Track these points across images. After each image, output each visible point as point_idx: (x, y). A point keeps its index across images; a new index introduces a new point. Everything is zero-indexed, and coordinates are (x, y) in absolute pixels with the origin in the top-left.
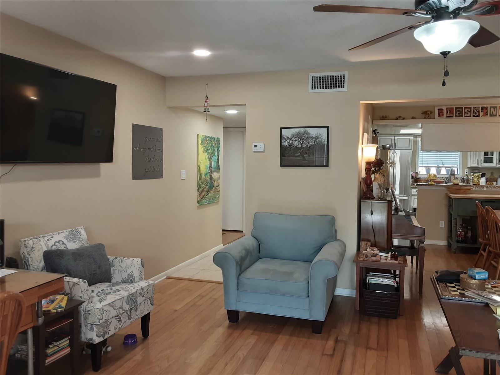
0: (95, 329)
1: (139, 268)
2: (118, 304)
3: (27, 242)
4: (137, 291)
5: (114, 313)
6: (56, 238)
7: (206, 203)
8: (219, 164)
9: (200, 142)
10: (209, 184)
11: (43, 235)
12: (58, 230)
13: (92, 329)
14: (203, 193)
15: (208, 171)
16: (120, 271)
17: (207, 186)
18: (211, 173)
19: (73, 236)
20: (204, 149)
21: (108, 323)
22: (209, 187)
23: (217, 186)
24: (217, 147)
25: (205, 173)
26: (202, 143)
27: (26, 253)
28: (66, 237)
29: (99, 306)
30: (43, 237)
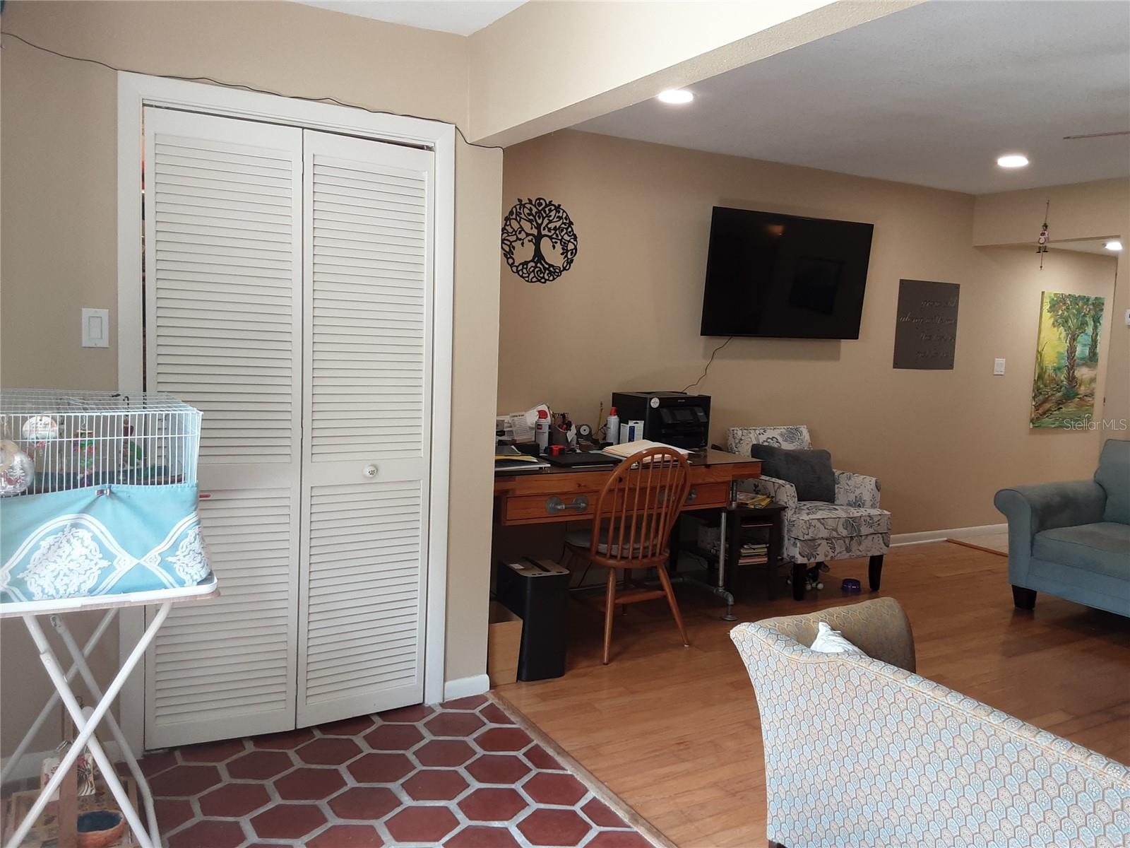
0: (798, 545)
1: (872, 490)
2: (831, 523)
3: (735, 431)
4: (861, 517)
5: (824, 533)
6: (770, 433)
7: (1053, 426)
8: (1098, 350)
9: (1047, 306)
10: (1063, 388)
11: (754, 428)
12: (774, 425)
13: (795, 545)
14: (1044, 405)
15: (1065, 362)
16: (846, 491)
17: (1059, 392)
18: (1071, 368)
19: (792, 435)
20: (1057, 321)
21: (817, 544)
22: (1064, 395)
23: (1086, 396)
24: (1093, 317)
25: (1054, 367)
26: (1053, 308)
27: (734, 445)
28: (782, 435)
29: (806, 518)
30: (755, 430)
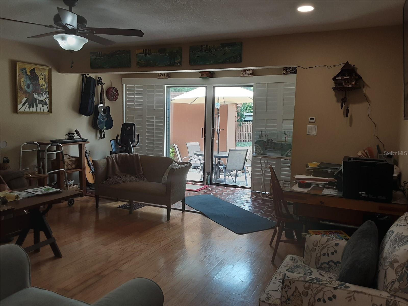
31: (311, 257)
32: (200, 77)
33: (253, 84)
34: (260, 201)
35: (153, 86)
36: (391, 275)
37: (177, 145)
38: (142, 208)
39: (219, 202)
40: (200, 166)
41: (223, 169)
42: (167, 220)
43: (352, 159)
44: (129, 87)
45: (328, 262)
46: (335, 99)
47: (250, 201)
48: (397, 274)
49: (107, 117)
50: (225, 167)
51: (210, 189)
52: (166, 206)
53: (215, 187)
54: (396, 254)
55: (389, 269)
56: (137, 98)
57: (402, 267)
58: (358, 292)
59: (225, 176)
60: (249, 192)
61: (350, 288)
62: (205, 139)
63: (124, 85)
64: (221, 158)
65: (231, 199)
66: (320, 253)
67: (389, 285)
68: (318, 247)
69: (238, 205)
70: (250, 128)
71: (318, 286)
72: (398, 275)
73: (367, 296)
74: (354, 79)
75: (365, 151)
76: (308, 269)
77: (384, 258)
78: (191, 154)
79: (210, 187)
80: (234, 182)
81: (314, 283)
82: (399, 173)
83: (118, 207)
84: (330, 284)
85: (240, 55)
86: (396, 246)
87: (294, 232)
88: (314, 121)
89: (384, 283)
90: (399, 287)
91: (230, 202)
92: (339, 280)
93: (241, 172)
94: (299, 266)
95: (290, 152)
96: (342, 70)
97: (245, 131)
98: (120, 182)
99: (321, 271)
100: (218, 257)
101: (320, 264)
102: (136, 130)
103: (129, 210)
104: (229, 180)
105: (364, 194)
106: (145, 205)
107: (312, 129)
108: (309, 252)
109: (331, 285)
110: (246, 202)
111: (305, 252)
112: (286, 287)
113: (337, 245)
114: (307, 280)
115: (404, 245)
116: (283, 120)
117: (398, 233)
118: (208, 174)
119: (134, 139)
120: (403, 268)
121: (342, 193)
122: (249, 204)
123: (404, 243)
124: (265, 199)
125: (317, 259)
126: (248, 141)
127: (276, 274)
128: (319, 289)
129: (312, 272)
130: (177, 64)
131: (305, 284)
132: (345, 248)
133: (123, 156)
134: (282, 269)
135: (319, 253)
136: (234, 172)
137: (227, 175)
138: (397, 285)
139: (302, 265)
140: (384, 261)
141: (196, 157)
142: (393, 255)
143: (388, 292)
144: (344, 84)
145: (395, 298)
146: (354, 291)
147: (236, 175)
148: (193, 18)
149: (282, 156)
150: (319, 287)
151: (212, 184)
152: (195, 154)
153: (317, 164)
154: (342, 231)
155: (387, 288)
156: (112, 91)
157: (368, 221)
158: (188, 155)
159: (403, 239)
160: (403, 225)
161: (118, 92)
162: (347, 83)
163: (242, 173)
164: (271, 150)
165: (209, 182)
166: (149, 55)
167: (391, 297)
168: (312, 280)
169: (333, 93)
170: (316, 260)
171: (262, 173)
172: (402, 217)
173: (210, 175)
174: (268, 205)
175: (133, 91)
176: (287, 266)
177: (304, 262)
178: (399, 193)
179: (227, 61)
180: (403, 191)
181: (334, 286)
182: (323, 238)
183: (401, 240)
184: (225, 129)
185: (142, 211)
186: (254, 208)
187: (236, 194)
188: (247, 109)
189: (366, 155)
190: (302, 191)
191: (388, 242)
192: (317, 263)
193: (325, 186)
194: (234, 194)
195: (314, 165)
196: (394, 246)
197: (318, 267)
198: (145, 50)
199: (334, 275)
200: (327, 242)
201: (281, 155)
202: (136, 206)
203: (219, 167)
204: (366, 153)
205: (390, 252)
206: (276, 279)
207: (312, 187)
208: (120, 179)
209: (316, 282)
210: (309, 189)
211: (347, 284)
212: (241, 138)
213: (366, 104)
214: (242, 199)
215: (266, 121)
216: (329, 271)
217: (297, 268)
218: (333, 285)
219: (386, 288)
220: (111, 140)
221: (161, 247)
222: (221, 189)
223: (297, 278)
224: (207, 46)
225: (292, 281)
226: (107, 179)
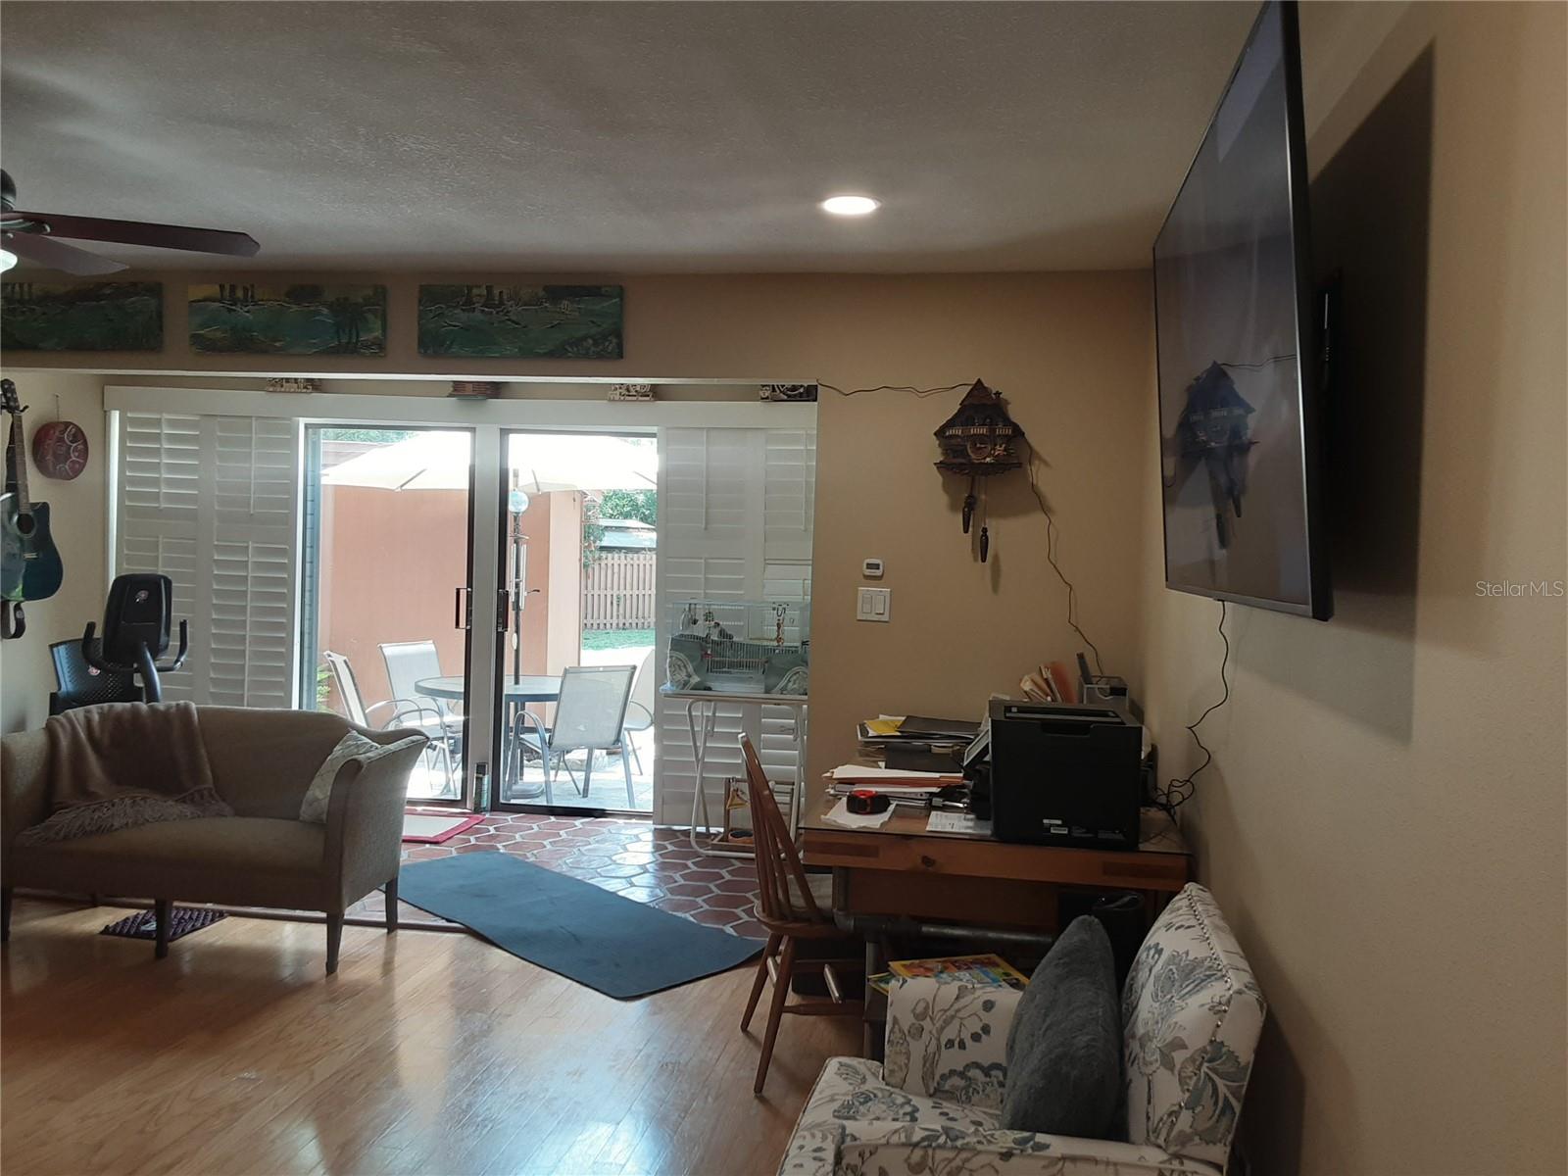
31: (909, 1059)
32: (450, 396)
33: (654, 429)
34: (689, 863)
35: (248, 421)
36: (1168, 1092)
37: (345, 658)
38: (209, 930)
39: (533, 878)
40: (442, 738)
41: (540, 746)
42: (327, 969)
43: (1014, 710)
44: (135, 422)
45: (962, 1069)
46: (943, 499)
47: (652, 865)
48: (1186, 1087)
49: (36, 548)
50: (547, 736)
51: (491, 828)
52: (324, 915)
53: (509, 818)
54: (1176, 1023)
55: (1158, 1071)
56: (171, 468)
57: (1198, 1063)
58: (1074, 1159)
59: (547, 774)
60: (645, 832)
61: (1051, 1148)
62: (468, 633)
63: (113, 412)
64: (527, 703)
65: (582, 866)
66: (938, 1040)
67: (1164, 1124)
68: (928, 1018)
69: (611, 886)
70: (622, 575)
71: (951, 1154)
72: (1188, 1090)
73: (1102, 1167)
74: (999, 435)
75: (1045, 677)
76: (900, 1100)
77: (1140, 1039)
78: (403, 688)
79: (492, 822)
80: (581, 791)
81: (939, 1147)
82: (1150, 749)
83: (102, 933)
84: (989, 1142)
85: (618, 333)
86: (1172, 997)
87: (827, 970)
88: (878, 573)
89: (1148, 1118)
90: (1191, 1127)
91: (579, 878)
92: (1011, 1127)
93: (604, 752)
94: (872, 1096)
95: (795, 677)
96: (965, 406)
97: (603, 586)
98: (112, 825)
99: (945, 1104)
100: (556, 1098)
101: (937, 1078)
102: (173, 599)
103: (153, 943)
104: (563, 787)
105: (1058, 826)
106: (222, 915)
107: (874, 601)
108: (901, 1041)
109: (992, 1148)
110: (639, 871)
111: (889, 1041)
112: (849, 1171)
113: (988, 1006)
114: (916, 1138)
115: (1198, 991)
116: (767, 562)
117: (1175, 953)
118: (481, 769)
119: (163, 639)
120: (1201, 1064)
121: (990, 824)
122: (647, 879)
123: (1197, 986)
124: (708, 856)
125: (928, 1065)
126: (614, 625)
127: (798, 1135)
128: (953, 1164)
129: (916, 1110)
130: (368, 347)
131: (912, 1151)
132: (1019, 1018)
133: (118, 718)
134: (819, 1110)
135: (934, 1042)
136: (579, 755)
137: (552, 769)
138: (1184, 1121)
139: (882, 1090)
140: (1142, 1046)
141: (427, 702)
142: (1169, 1026)
143: (1159, 1147)
144: (972, 452)
145: (1182, 1163)
146: (1064, 1158)
147: (588, 766)
148: (447, 195)
149: (767, 691)
150: (954, 1159)
151: (497, 806)
152: (419, 689)
153: (892, 721)
154: (994, 957)
155: (1159, 1135)
156: (61, 440)
157: (1081, 918)
158: (388, 692)
159: (1192, 971)
160: (1187, 925)
161: (85, 443)
162: (980, 448)
163: (608, 754)
164: (728, 672)
165: (486, 802)
166: (246, 309)
167: (1171, 1164)
168: (931, 1137)
169: (937, 478)
170: (924, 1066)
171: (697, 755)
172: (1181, 899)
173: (490, 773)
174: (721, 875)
175: (157, 438)
176: (832, 1100)
177: (883, 1079)
178: (1155, 814)
179: (570, 349)
180: (1167, 808)
181: (1002, 1147)
182: (943, 987)
183: (1187, 976)
184: (540, 590)
185: (211, 940)
186: (672, 891)
187: (597, 842)
188: (609, 504)
189: (1048, 691)
190: (864, 827)
191: (1148, 985)
192: (926, 1078)
193: (933, 804)
194: (590, 844)
195: (884, 725)
196: (1169, 996)
197: (932, 1091)
198: (227, 287)
199: (985, 1113)
200: (957, 998)
201: (763, 690)
202: (179, 923)
203: (522, 739)
204: (1046, 681)
205: (1159, 1018)
206: (803, 1150)
207: (891, 808)
208: (113, 815)
209: (946, 1142)
210: (884, 817)
211: (1041, 1138)
212: (589, 616)
213: (1039, 518)
214: (620, 859)
215: (706, 564)
216: (969, 1099)
217: (866, 1102)
218: (1000, 1145)
219: (1156, 1134)
220: (52, 647)
221: (314, 1084)
222: (535, 826)
223: (884, 1136)
224: (489, 289)
225: (869, 1151)
226: (54, 813)
